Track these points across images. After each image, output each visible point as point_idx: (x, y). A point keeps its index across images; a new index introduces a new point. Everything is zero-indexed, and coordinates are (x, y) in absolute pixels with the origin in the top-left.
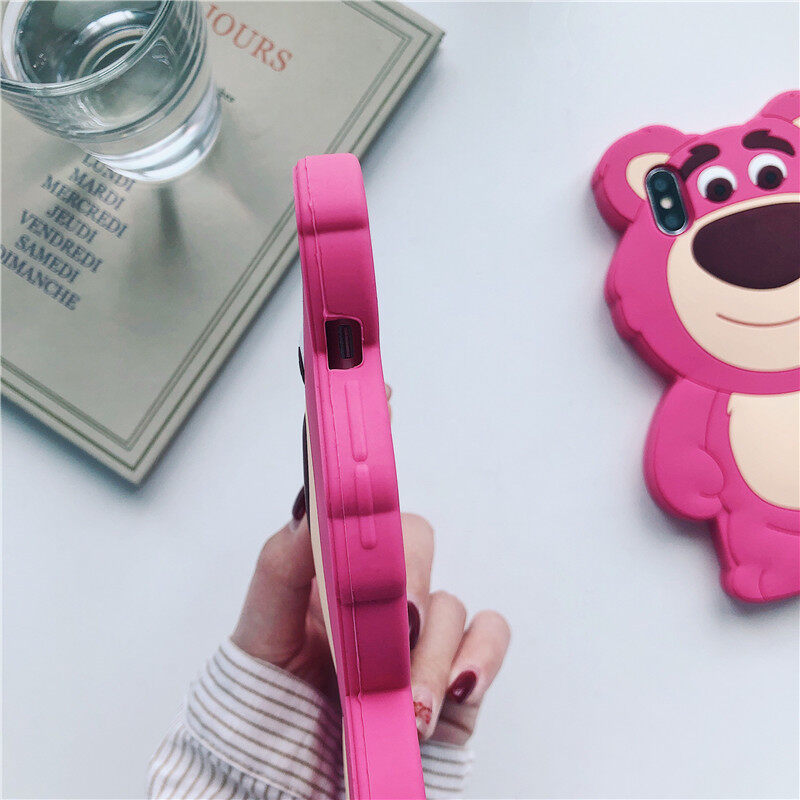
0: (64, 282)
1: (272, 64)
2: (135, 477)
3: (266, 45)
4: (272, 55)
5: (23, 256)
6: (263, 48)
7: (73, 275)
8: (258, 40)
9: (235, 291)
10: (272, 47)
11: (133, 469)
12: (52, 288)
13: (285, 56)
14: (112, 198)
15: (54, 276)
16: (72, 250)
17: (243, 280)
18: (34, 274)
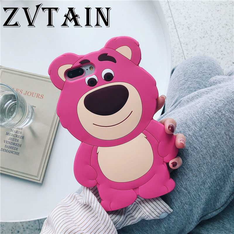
0: (16, 151)
1: (40, 98)
2: (40, 182)
3: (38, 95)
4: (40, 96)
5: (7, 149)
6: (38, 96)
7: (17, 149)
8: (36, 95)
9: (47, 142)
10: (39, 95)
11: (39, 181)
12: (14, 153)
13: (42, 96)
14: (19, 132)
15: (13, 150)
16: (15, 144)
17: (48, 139)
18: (10, 151)
